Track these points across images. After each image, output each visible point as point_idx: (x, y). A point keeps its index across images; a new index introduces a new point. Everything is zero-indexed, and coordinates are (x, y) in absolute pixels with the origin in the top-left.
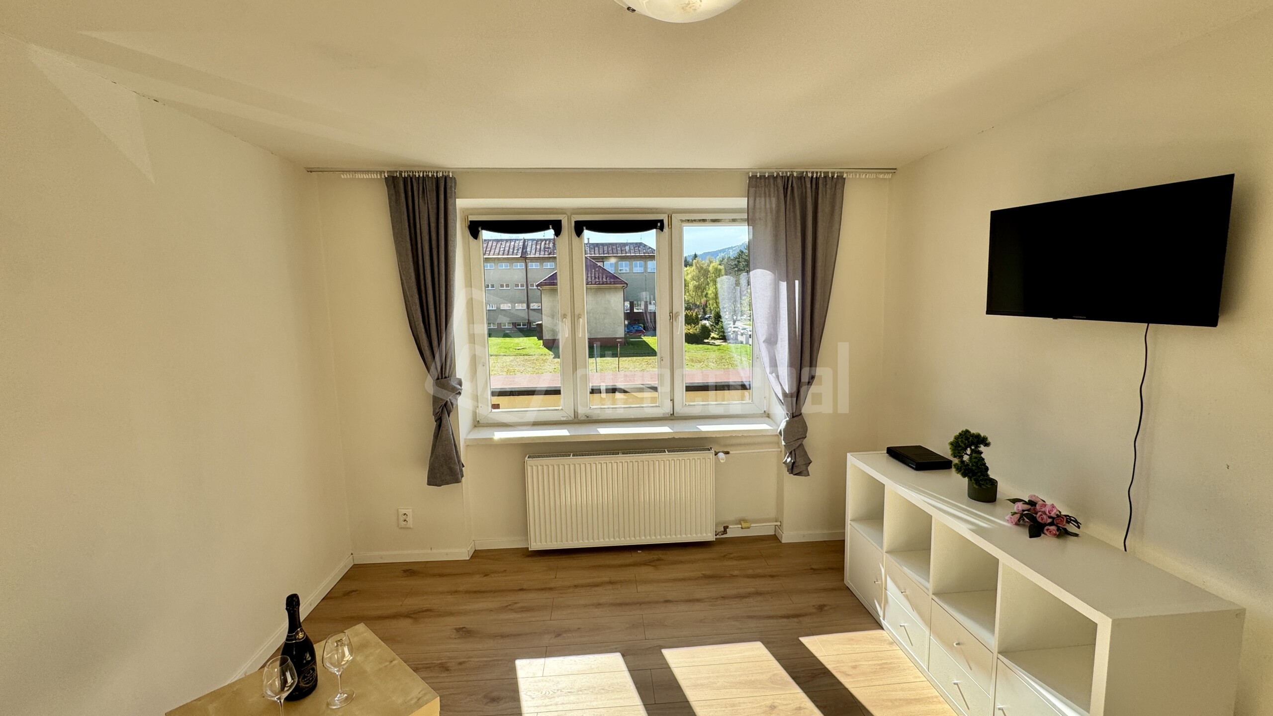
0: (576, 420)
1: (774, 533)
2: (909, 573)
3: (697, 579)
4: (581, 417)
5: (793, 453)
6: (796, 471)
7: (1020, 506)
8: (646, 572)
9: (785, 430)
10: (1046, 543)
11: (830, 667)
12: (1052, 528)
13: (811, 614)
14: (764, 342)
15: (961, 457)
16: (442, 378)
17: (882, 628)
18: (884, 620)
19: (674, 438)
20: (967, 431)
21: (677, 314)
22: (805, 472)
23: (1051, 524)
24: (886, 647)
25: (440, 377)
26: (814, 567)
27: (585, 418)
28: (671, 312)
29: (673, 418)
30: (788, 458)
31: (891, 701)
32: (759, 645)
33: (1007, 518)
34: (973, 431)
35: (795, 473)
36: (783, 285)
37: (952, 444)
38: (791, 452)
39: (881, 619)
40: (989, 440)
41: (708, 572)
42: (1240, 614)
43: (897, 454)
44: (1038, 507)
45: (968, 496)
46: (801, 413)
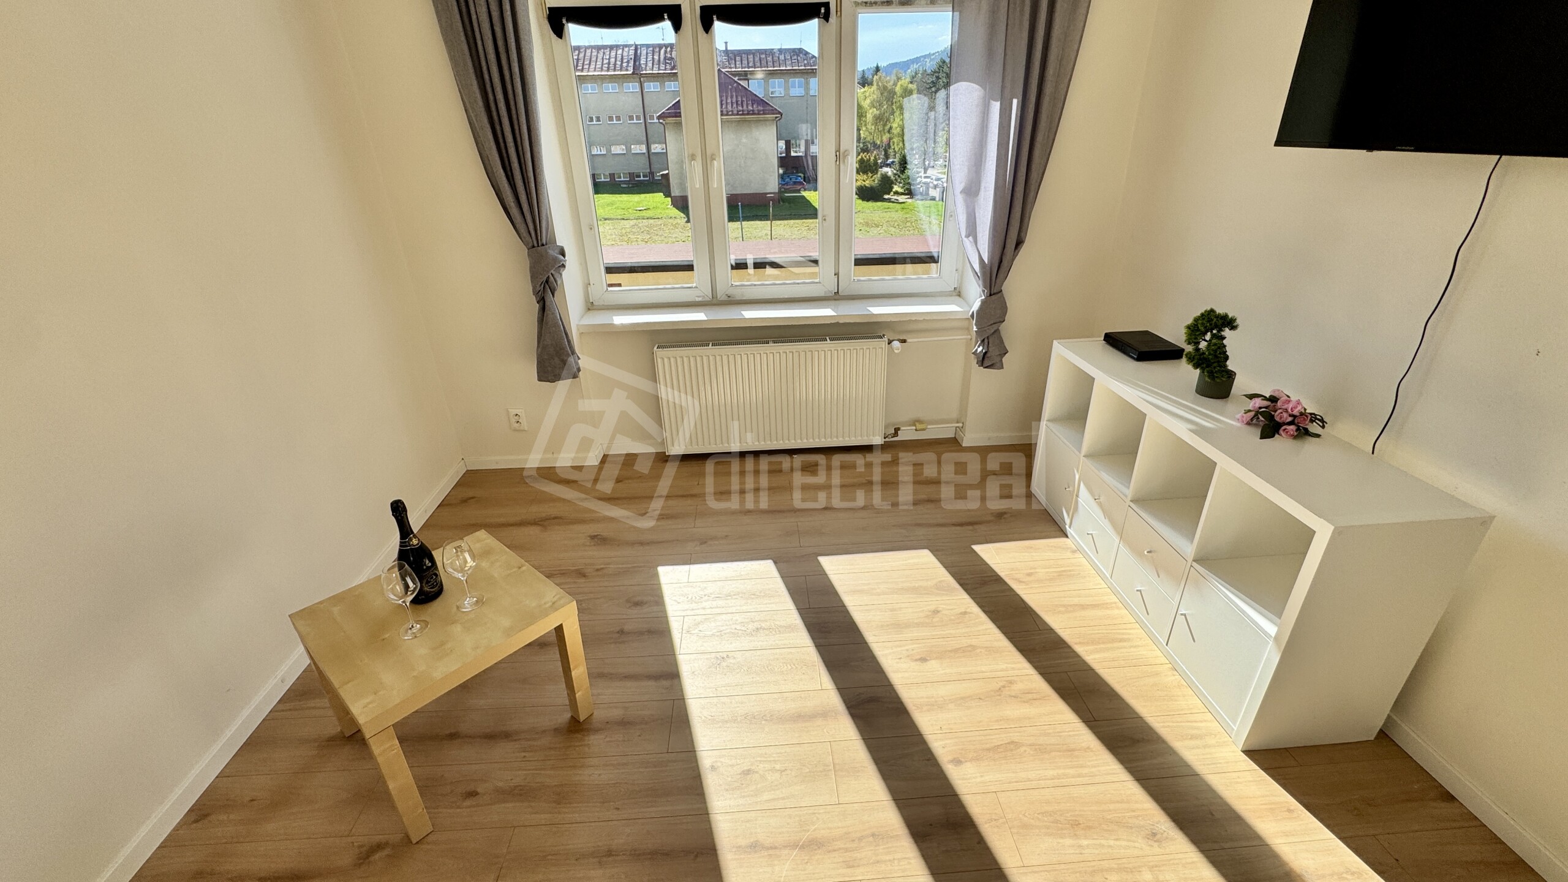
0: (715, 301)
1: (953, 436)
2: (1107, 478)
4: (721, 295)
5: (986, 341)
6: (987, 363)
7: (1258, 402)
9: (978, 312)
10: (1280, 444)
11: (1002, 574)
12: (1293, 427)
13: (988, 522)
14: (961, 192)
15: (1197, 344)
16: (538, 246)
17: (1067, 537)
18: (1070, 527)
19: (838, 323)
20: (1212, 311)
21: (846, 154)
22: (998, 365)
23: (1290, 423)
24: (1069, 554)
25: (536, 245)
27: (726, 298)
28: (838, 150)
29: (836, 297)
30: (979, 347)
31: (1064, 606)
32: (926, 553)
33: (1238, 416)
34: (1220, 310)
35: (985, 365)
36: (996, 106)
37: (1188, 327)
38: (984, 340)
39: (1067, 527)
40: (1238, 322)
42: (1486, 521)
43: (1114, 340)
44: (1279, 403)
45: (1196, 391)
46: (1001, 291)
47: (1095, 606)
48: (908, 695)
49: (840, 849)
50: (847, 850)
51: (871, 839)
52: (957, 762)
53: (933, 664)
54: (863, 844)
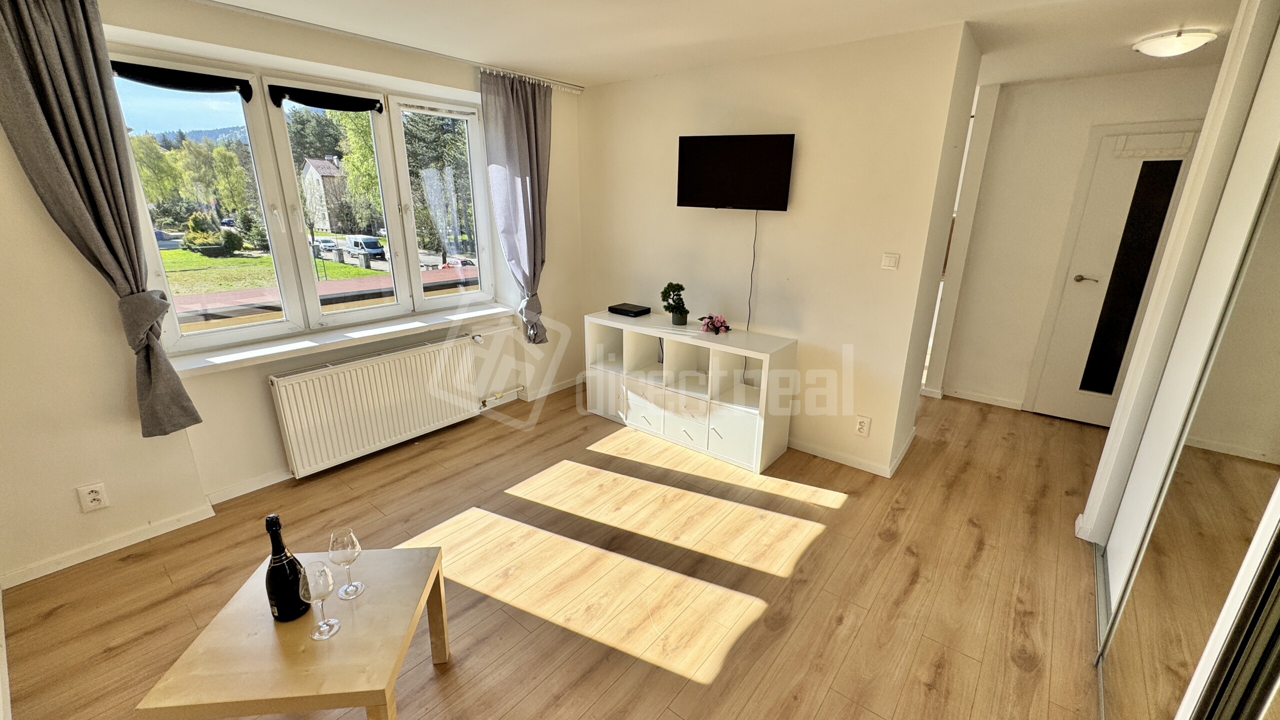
0: (308, 331)
1: (516, 398)
3: (486, 444)
4: (314, 325)
5: (535, 326)
6: (538, 340)
7: (707, 320)
8: (437, 454)
9: (526, 308)
10: (722, 335)
11: (614, 455)
12: (723, 328)
13: (582, 434)
14: (502, 232)
15: (667, 300)
16: (138, 292)
17: (626, 426)
18: (626, 420)
19: (430, 331)
20: (671, 283)
21: (407, 207)
22: (545, 340)
23: (721, 326)
24: (634, 434)
25: (135, 290)
26: (562, 409)
27: (319, 327)
28: (400, 204)
29: (414, 313)
30: (530, 331)
31: (655, 455)
32: (565, 461)
33: (701, 328)
34: (674, 283)
35: (537, 342)
36: (518, 180)
37: (662, 293)
38: (533, 326)
39: (624, 420)
40: (684, 286)
41: (492, 437)
42: (796, 342)
43: (613, 310)
44: (714, 319)
45: (673, 323)
46: (537, 294)
47: (666, 450)
48: (628, 527)
49: (668, 603)
50: (671, 601)
51: (676, 589)
52: (677, 538)
53: (625, 508)
54: (675, 594)
